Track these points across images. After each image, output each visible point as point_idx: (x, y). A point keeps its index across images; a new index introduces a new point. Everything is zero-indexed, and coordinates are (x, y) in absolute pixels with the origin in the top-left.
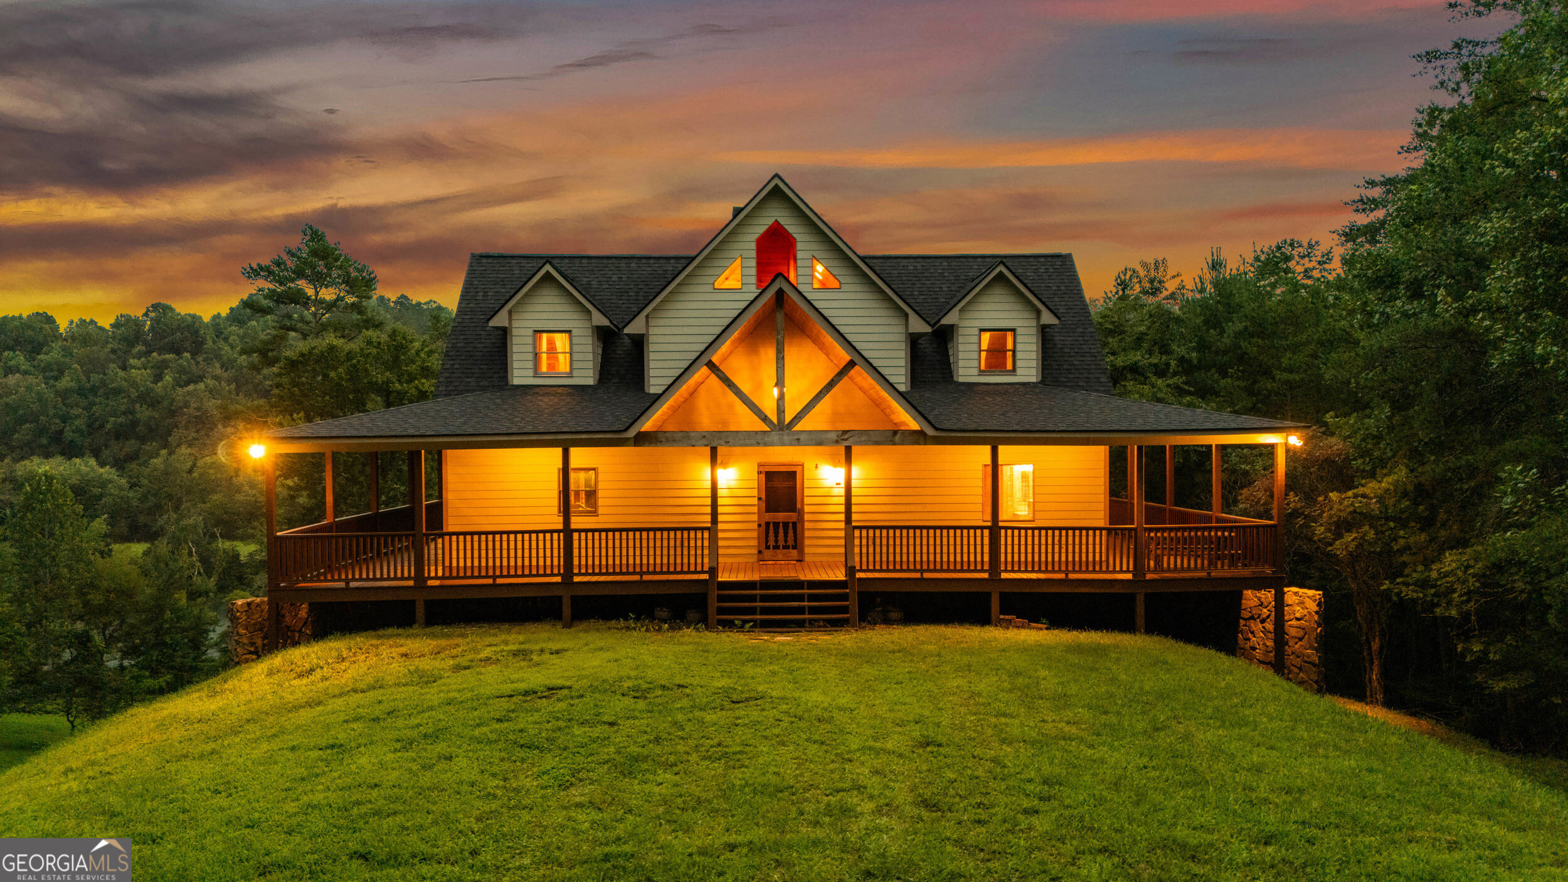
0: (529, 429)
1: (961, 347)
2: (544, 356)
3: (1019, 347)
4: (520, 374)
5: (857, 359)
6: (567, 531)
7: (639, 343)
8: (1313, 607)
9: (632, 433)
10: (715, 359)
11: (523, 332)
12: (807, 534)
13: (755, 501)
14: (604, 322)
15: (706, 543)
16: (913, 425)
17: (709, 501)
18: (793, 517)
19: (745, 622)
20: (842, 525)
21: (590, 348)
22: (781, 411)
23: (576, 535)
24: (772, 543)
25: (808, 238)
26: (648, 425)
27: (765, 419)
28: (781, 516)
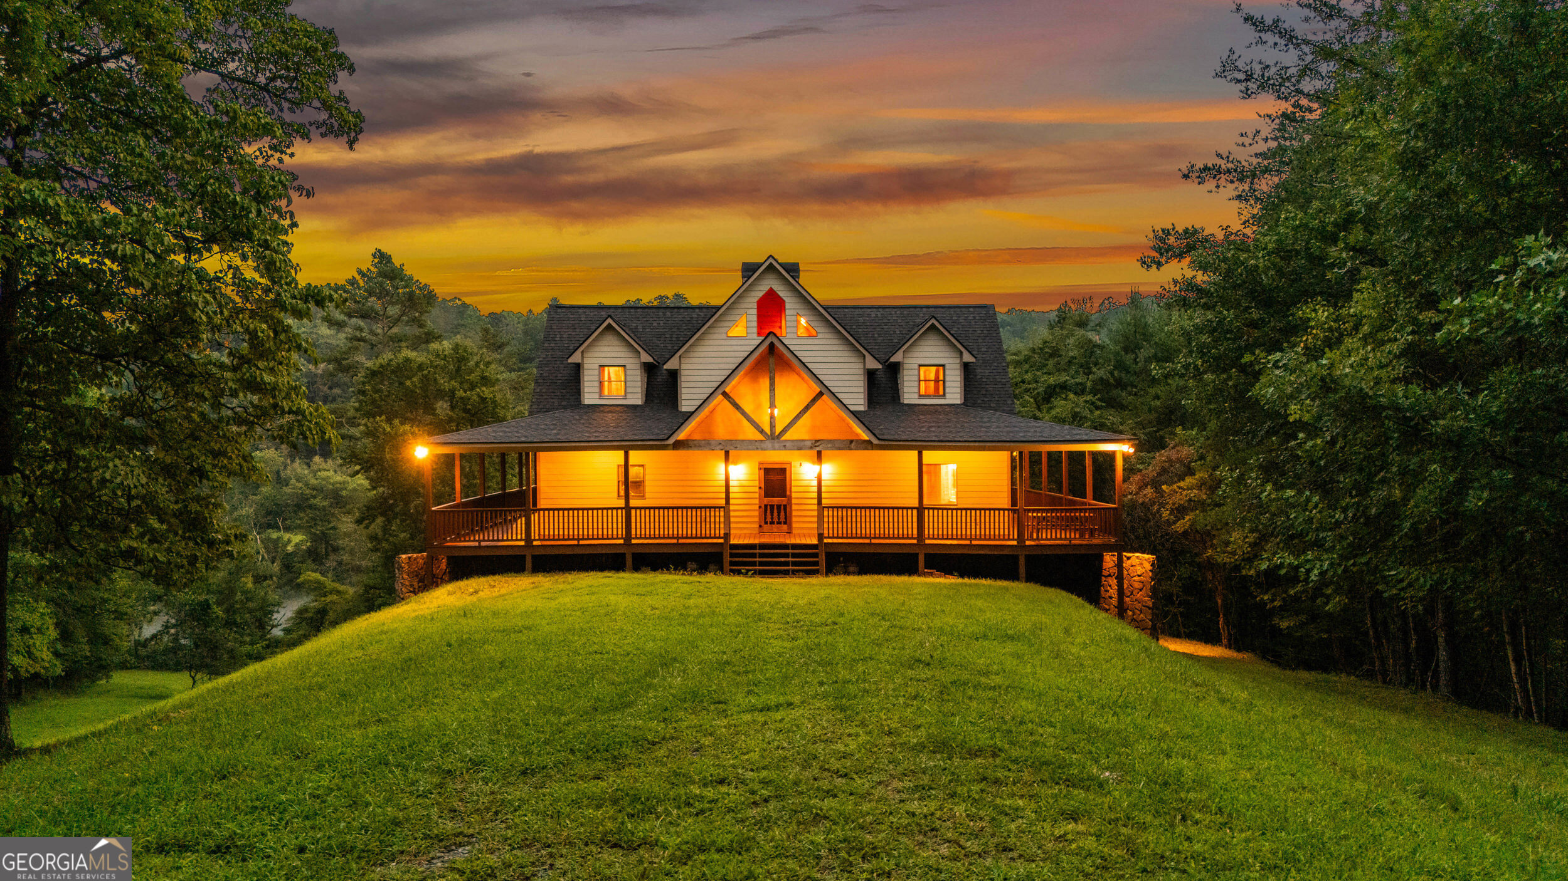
0: (602, 438)
1: (905, 378)
2: (606, 384)
3: (947, 378)
4: (590, 397)
5: (824, 391)
6: (628, 508)
7: (674, 375)
8: (1148, 567)
9: (671, 441)
10: (727, 390)
11: (590, 366)
12: (794, 513)
13: (757, 489)
14: (649, 359)
15: (722, 520)
16: (865, 436)
17: (723, 489)
18: (784, 501)
19: (748, 571)
20: (816, 507)
21: (639, 378)
22: (772, 426)
23: (633, 511)
24: (769, 520)
25: (794, 300)
26: (682, 435)
27: (762, 432)
28: (776, 501)
